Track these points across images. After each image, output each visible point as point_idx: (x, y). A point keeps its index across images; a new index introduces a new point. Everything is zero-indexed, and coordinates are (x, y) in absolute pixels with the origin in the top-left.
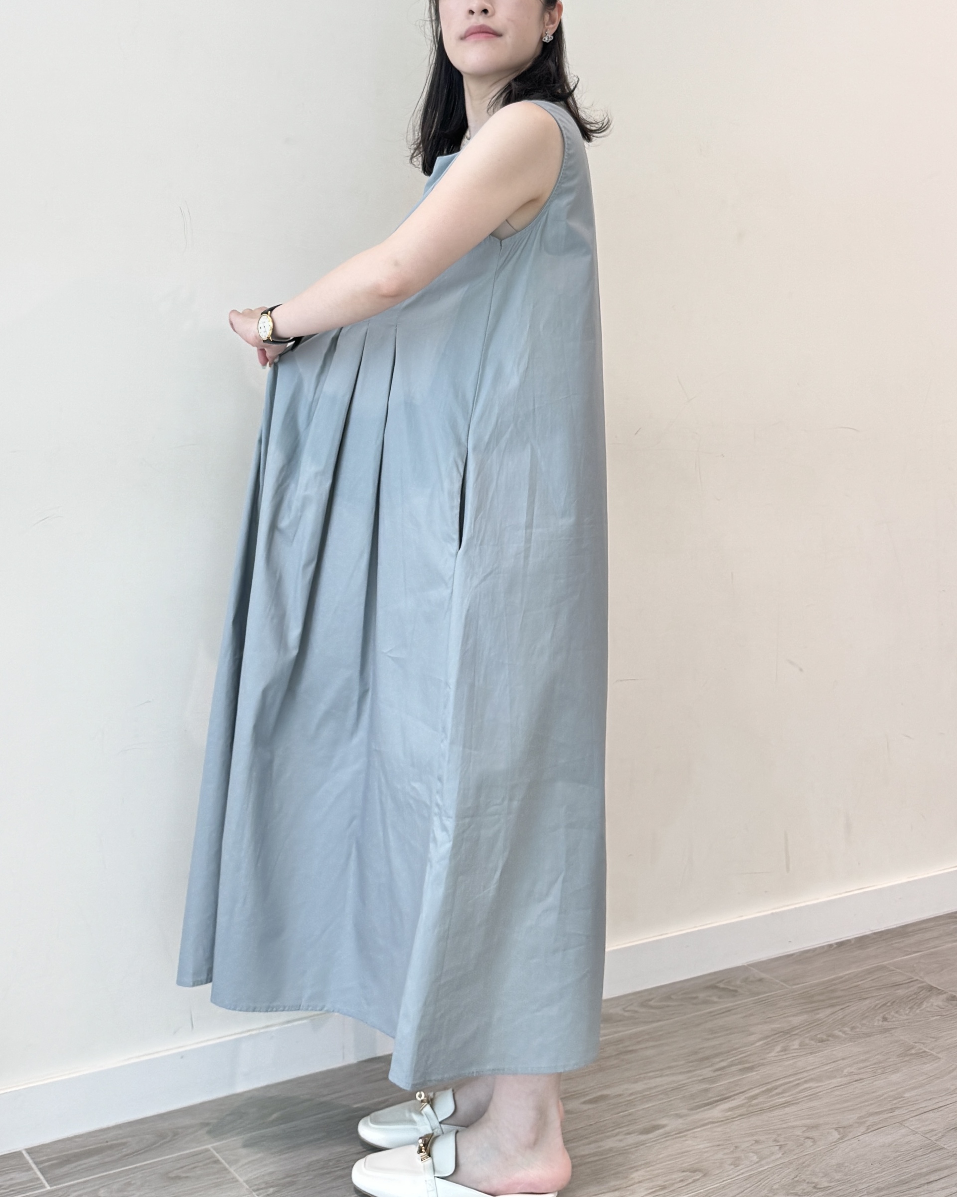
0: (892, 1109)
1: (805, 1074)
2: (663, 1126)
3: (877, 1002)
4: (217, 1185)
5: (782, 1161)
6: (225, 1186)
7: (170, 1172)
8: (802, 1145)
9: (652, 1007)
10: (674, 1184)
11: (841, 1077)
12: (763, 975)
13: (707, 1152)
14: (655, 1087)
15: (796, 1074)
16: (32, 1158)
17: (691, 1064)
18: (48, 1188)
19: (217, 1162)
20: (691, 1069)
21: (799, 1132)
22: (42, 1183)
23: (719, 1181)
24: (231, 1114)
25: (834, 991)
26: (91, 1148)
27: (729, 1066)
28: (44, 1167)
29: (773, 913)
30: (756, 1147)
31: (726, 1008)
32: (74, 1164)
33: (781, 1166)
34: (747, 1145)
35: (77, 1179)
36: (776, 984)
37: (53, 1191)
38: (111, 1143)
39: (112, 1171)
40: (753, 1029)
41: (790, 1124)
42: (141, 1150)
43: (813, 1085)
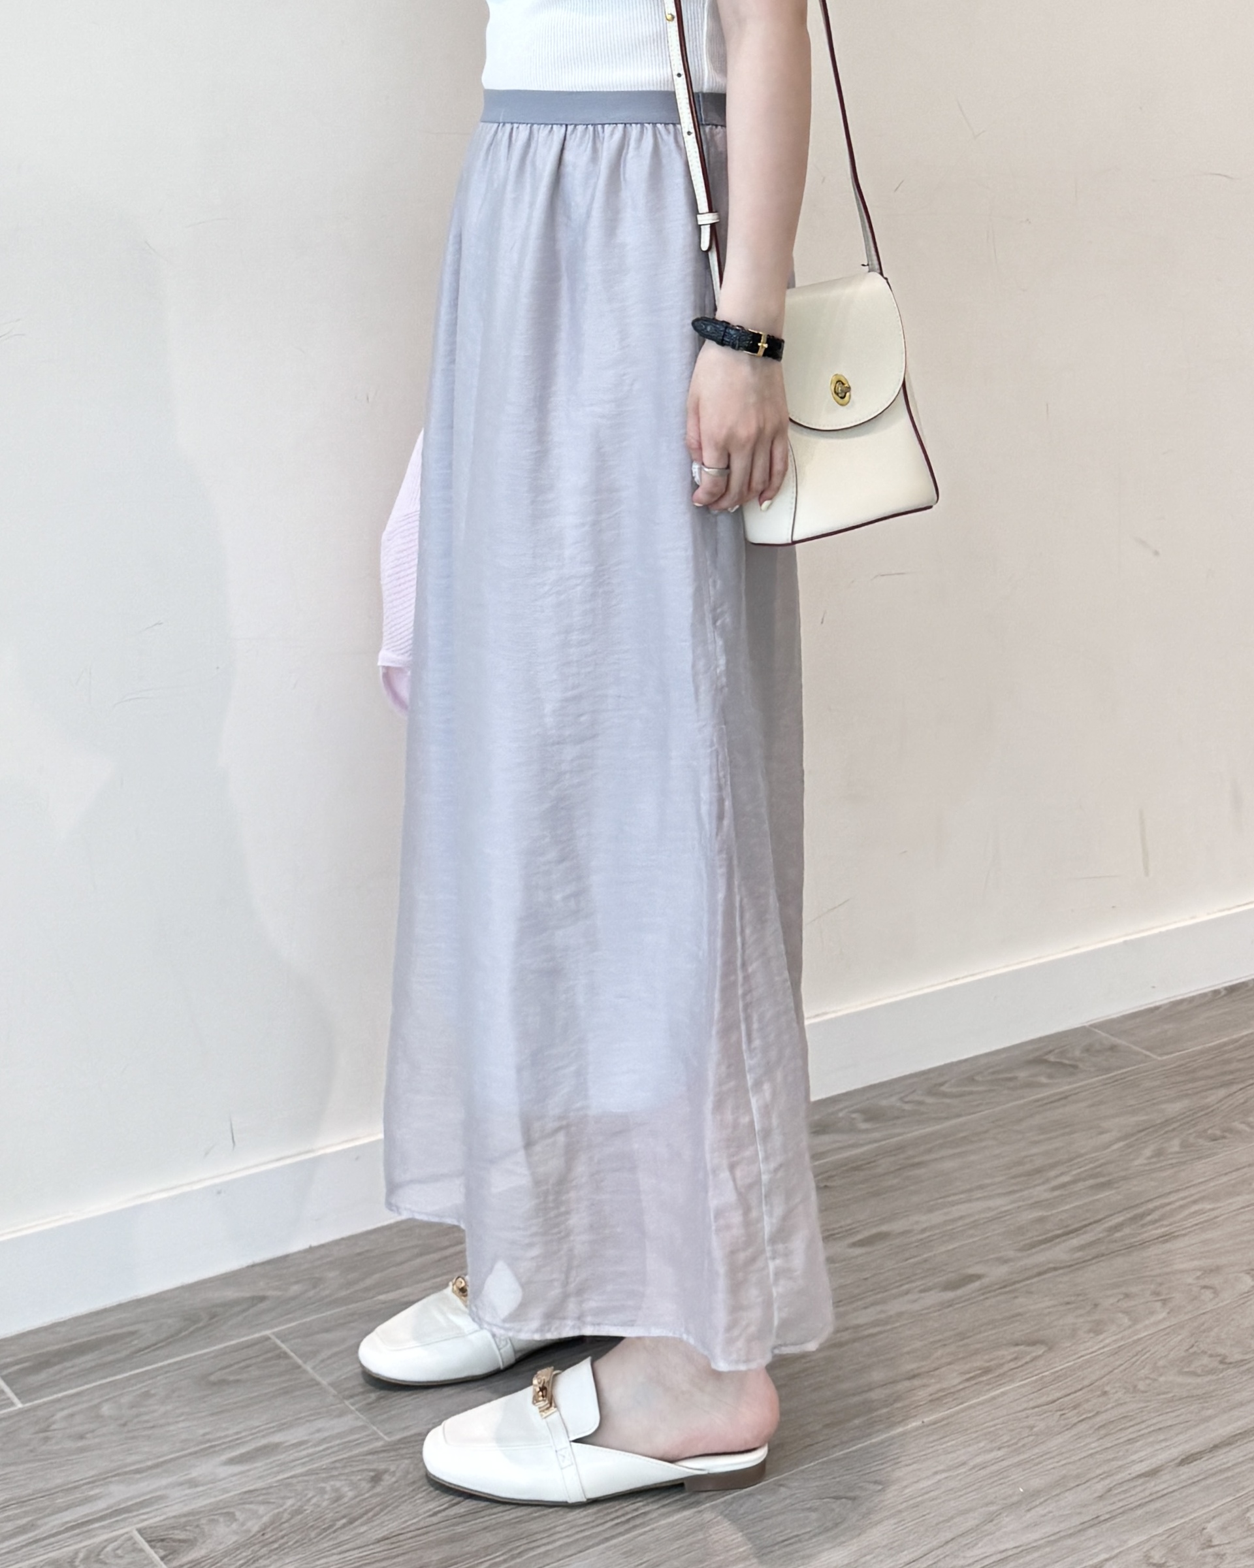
1: (1193, 1191)
2: (978, 1277)
4: (285, 1392)
5: (1167, 1324)
6: (298, 1393)
7: (211, 1374)
8: (1195, 1298)
9: (945, 1095)
10: (1002, 1365)
11: (1248, 1194)
12: (1115, 1040)
13: (1049, 1313)
14: (961, 1218)
15: (1178, 1191)
17: (1013, 1181)
18: (19, 1405)
19: (285, 1356)
20: (1015, 1188)
21: (1190, 1280)
22: (8, 1399)
23: (1071, 1358)
24: (296, 1283)
25: (1228, 1062)
26: (81, 1340)
27: (1074, 1182)
28: (10, 1374)
29: (1125, 942)
30: (1125, 1304)
31: (1063, 1093)
32: (57, 1368)
33: (1168, 1330)
34: (1112, 1300)
35: (65, 1390)
36: (1138, 1053)
37: (28, 1411)
38: (113, 1332)
39: (118, 1377)
40: (1105, 1124)
41: (1176, 1267)
42: (162, 1341)
43: (1205, 1206)
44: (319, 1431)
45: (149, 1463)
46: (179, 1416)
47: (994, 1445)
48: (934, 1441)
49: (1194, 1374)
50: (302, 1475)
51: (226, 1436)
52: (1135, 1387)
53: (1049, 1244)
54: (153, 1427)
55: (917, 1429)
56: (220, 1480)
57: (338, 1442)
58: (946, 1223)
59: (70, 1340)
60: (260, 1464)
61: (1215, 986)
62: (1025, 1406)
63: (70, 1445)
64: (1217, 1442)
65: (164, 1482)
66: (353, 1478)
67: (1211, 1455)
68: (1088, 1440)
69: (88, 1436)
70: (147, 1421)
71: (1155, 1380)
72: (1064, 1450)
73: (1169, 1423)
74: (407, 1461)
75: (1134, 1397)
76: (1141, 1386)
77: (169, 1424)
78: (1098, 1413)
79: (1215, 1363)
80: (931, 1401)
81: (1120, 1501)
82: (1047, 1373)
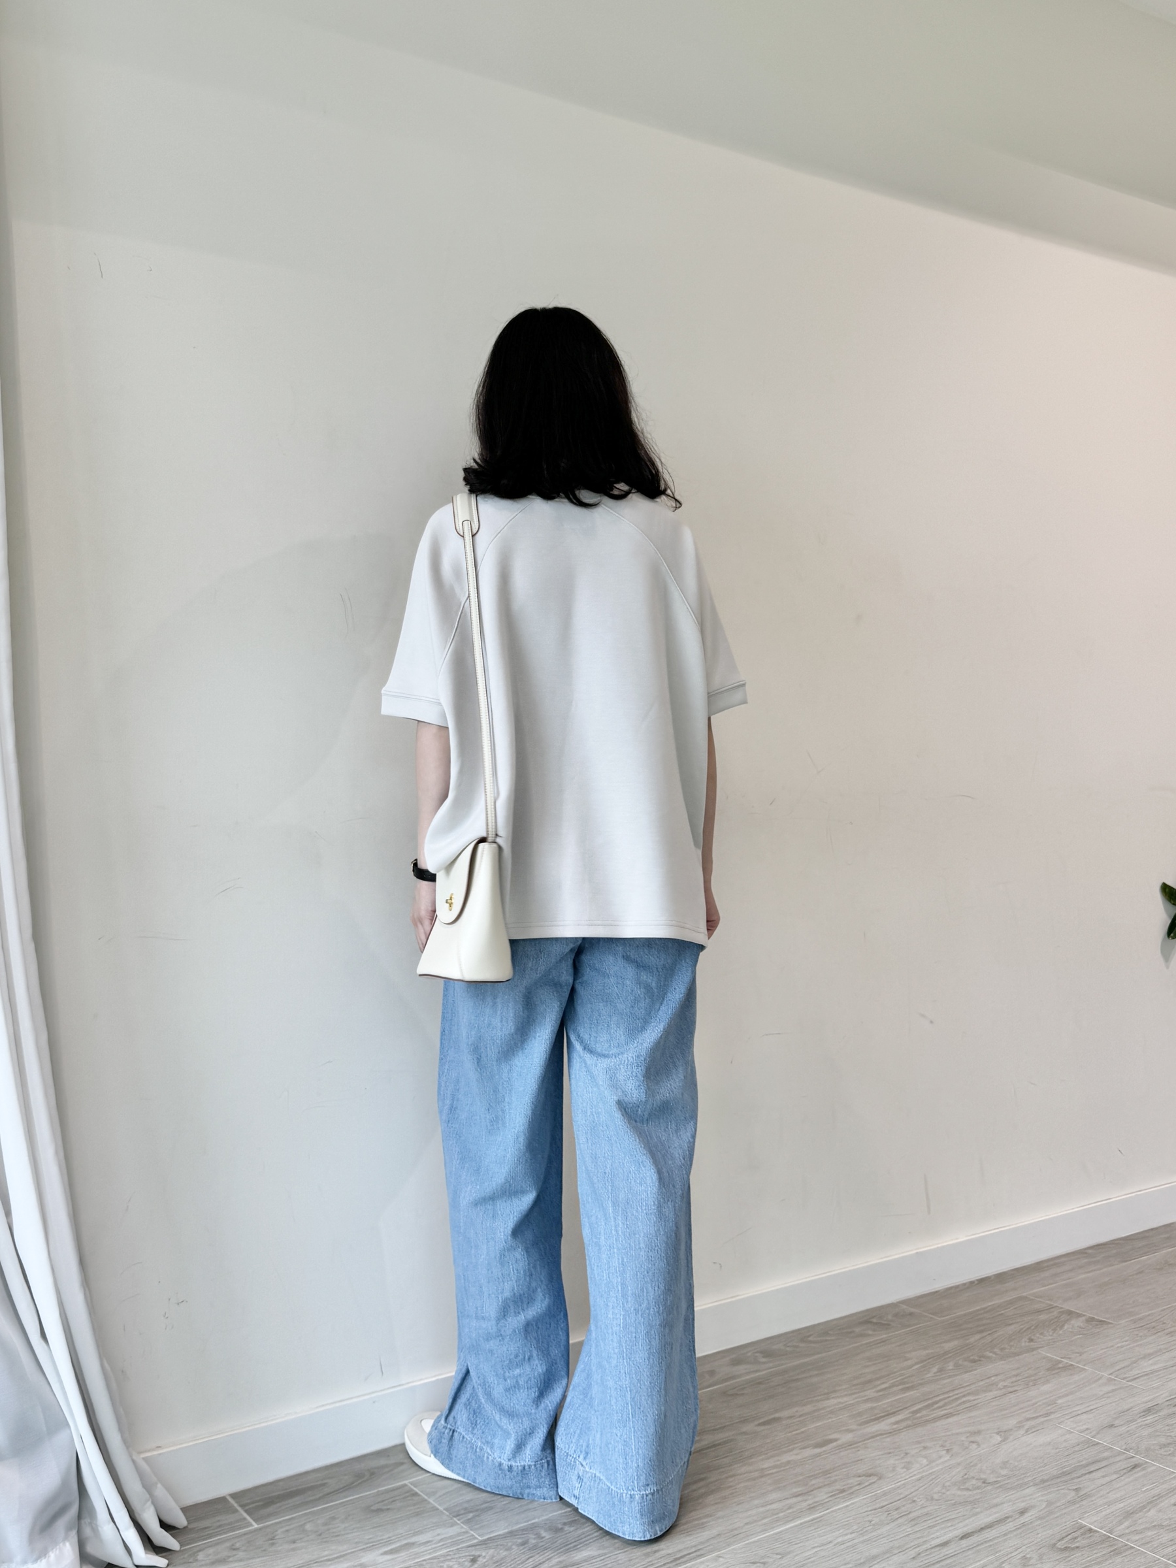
0: (1047, 1414)
1: (962, 1390)
2: (836, 1440)
3: (1022, 1327)
4: (417, 1514)
5: (951, 1463)
6: (424, 1515)
7: (371, 1506)
8: (967, 1448)
9: (811, 1342)
10: (851, 1487)
11: (997, 1390)
12: (912, 1310)
13: (878, 1459)
15: (953, 1390)
16: (237, 1502)
17: (853, 1388)
18: (256, 1526)
19: (416, 1494)
20: (856, 1391)
21: (963, 1438)
22: (249, 1522)
23: (893, 1483)
25: (981, 1319)
26: (292, 1489)
27: (890, 1387)
28: (249, 1509)
29: (917, 1253)
30: (924, 1453)
31: (882, 1339)
32: (278, 1505)
33: (951, 1466)
34: (916, 1451)
35: (283, 1517)
36: (925, 1316)
37: (260, 1529)
38: (312, 1484)
39: (315, 1509)
40: (908, 1355)
41: (954, 1432)
42: (341, 1489)
43: (971, 1398)
44: (438, 1535)
45: (335, 1556)
46: (354, 1529)
47: (850, 1531)
48: (812, 1530)
49: (968, 1489)
50: (429, 1559)
51: (382, 1540)
52: (932, 1499)
53: (877, 1422)
54: (338, 1536)
55: (801, 1524)
57: (450, 1541)
58: (814, 1411)
59: (285, 1490)
60: (404, 1554)
62: (866, 1509)
63: (286, 1546)
64: (983, 1526)
66: (460, 1560)
67: (979, 1533)
68: (906, 1527)
69: (298, 1541)
70: (333, 1533)
71: (944, 1493)
72: (891, 1533)
73: (954, 1517)
74: (493, 1550)
75: (932, 1503)
76: (936, 1497)
77: (348, 1534)
78: (910, 1512)
79: (980, 1484)
80: (809, 1509)
81: (925, 1560)
82: (879, 1492)
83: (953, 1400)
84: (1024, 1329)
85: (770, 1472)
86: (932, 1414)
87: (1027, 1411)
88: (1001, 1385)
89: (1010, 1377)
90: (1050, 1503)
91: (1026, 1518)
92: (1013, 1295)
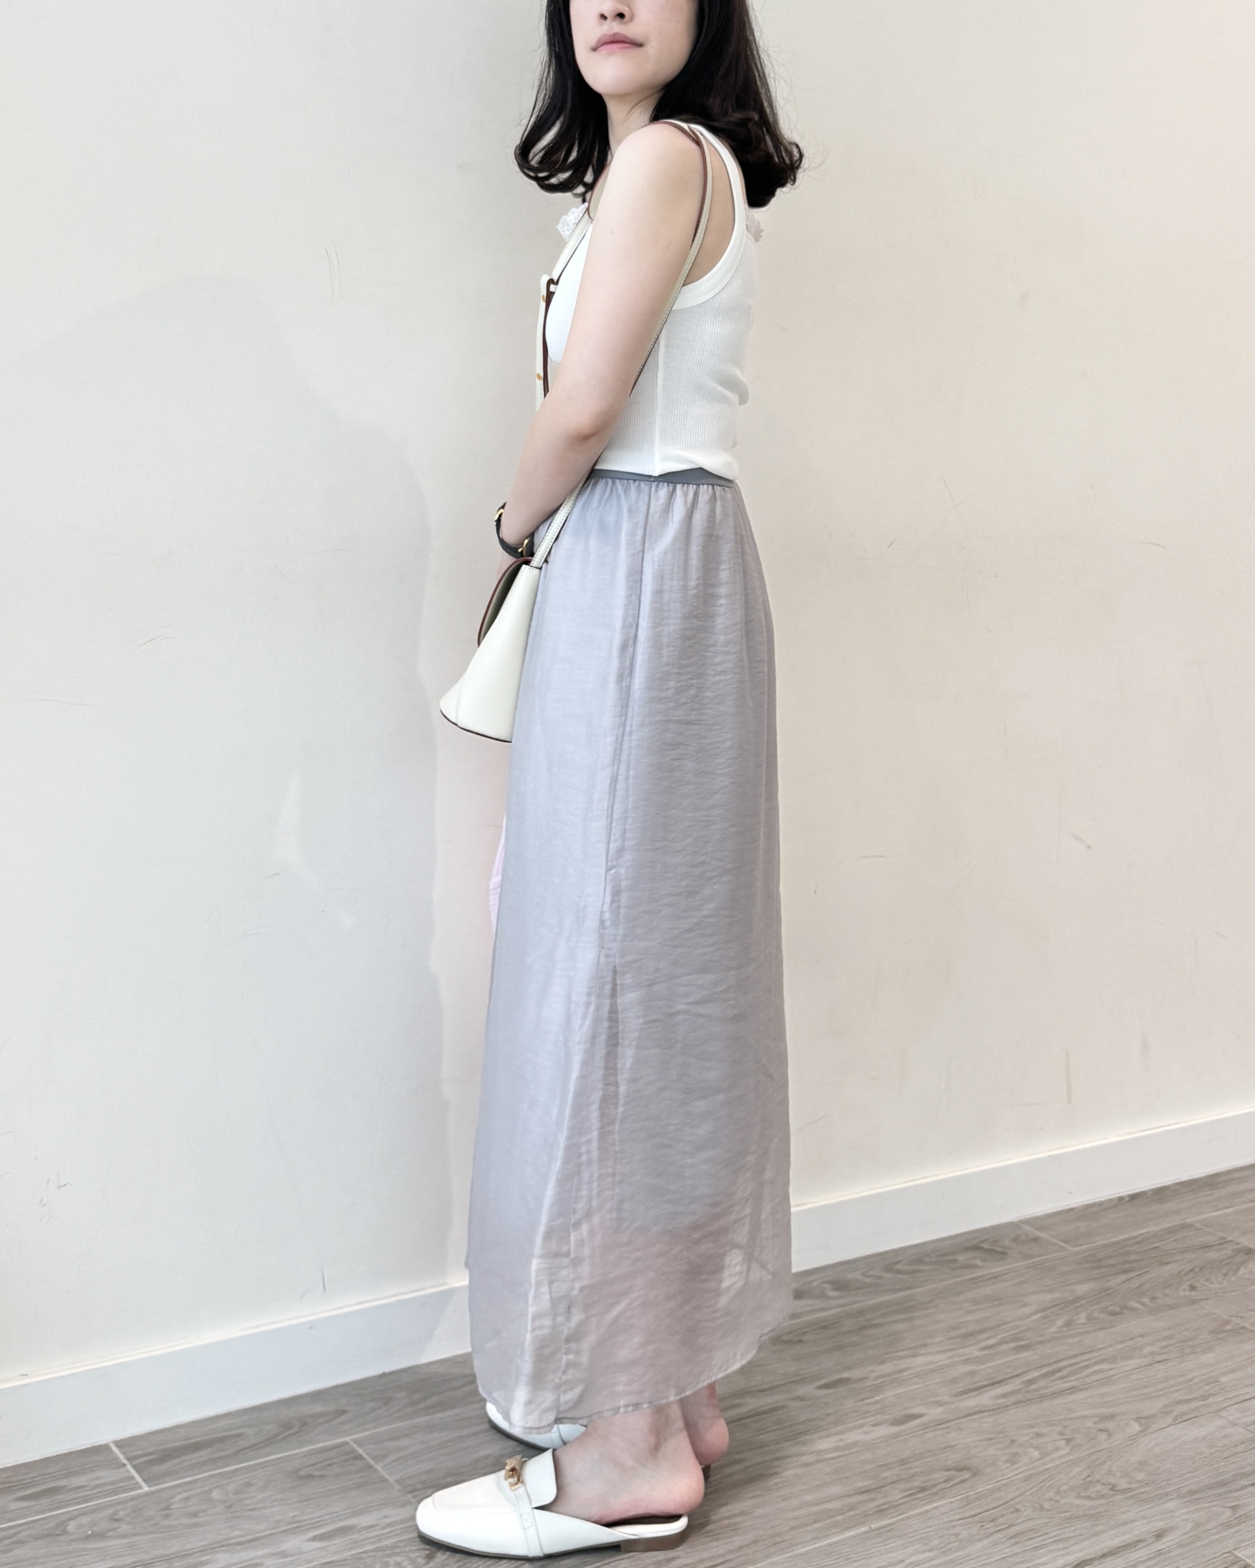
0: (1204, 1396)
1: (1095, 1354)
2: (921, 1416)
3: (1182, 1268)
4: (359, 1486)
5: (1071, 1457)
6: (369, 1487)
7: (300, 1470)
8: (1093, 1439)
9: (899, 1272)
10: (935, 1486)
11: (1139, 1358)
12: (1038, 1233)
13: (975, 1447)
14: (908, 1369)
15: (1084, 1354)
16: (123, 1453)
17: (951, 1341)
18: (146, 1489)
19: (360, 1457)
20: (953, 1347)
21: (1089, 1424)
22: (137, 1483)
23: (992, 1482)
24: (372, 1400)
25: (1128, 1253)
26: (197, 1440)
27: (1000, 1344)
28: (140, 1464)
29: (1050, 1156)
30: (1037, 1442)
31: (993, 1273)
32: (179, 1460)
33: (1069, 1463)
34: (1026, 1438)
35: (182, 1478)
36: (1054, 1244)
37: (153, 1493)
38: (224, 1434)
39: (226, 1469)
40: (1027, 1300)
41: (1078, 1414)
42: (262, 1442)
43: (1104, 1366)
44: (386, 1517)
45: (249, 1538)
46: (274, 1501)
47: (927, 1547)
48: (879, 1543)
49: (1089, 1498)
50: (372, 1551)
51: (311, 1519)
52: (1042, 1508)
53: (977, 1392)
54: (252, 1510)
55: (865, 1533)
56: (305, 1553)
57: (401, 1526)
58: (896, 1372)
59: (188, 1439)
60: (338, 1542)
61: (1119, 1193)
62: (951, 1518)
63: (185, 1521)
64: (1105, 1551)
65: (260, 1552)
68: (1002, 1546)
69: (201, 1514)
70: (248, 1505)
71: (1058, 1501)
72: (982, 1554)
73: (1068, 1535)
75: (1040, 1514)
76: (1046, 1505)
77: (266, 1508)
78: (1011, 1526)
79: (1106, 1491)
80: (877, 1512)
82: (971, 1493)
83: (1081, 1368)
84: (1184, 1273)
85: (828, 1456)
86: (1051, 1387)
87: (1178, 1390)
88: (1146, 1350)
89: (1159, 1340)
90: (1197, 1525)
91: (1164, 1543)
92: (1175, 1221)
